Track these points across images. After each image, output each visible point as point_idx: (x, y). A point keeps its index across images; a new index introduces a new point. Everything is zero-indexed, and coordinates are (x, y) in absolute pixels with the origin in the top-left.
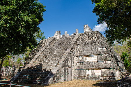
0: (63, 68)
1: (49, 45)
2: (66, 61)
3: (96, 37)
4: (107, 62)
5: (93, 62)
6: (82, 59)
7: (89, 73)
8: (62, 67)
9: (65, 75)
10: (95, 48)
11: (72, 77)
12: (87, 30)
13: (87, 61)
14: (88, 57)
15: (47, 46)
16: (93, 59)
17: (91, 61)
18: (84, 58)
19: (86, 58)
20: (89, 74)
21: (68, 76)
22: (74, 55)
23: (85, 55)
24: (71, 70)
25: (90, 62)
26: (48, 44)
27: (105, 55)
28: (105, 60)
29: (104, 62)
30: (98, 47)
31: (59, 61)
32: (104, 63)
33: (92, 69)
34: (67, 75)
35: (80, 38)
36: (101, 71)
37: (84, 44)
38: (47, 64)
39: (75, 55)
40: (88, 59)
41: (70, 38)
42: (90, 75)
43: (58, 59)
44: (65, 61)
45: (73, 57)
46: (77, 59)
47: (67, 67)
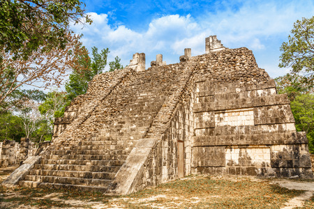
0: (166, 143)
1: (117, 85)
2: (173, 123)
3: (244, 64)
4: (283, 126)
5: (242, 127)
6: (209, 119)
7: (232, 155)
8: (164, 138)
9: (171, 162)
10: (245, 89)
11: (187, 166)
12: (214, 50)
13: (223, 124)
14: (226, 114)
15: (114, 88)
16: (242, 119)
17: (237, 124)
18: (216, 116)
19: (221, 115)
20: (233, 159)
21: (176, 165)
22: (189, 109)
23: (219, 109)
24: (184, 148)
25: (235, 127)
26: (115, 83)
27: (277, 107)
28: (278, 120)
29: (275, 127)
30: (254, 87)
31: (154, 124)
32: (277, 129)
33: (241, 146)
34: (174, 162)
35: (201, 67)
36: (268, 151)
37: (212, 79)
38: (119, 130)
39: (191, 109)
40: (226, 119)
41: (173, 66)
42: (237, 162)
43: (150, 117)
44: (171, 123)
45: (187, 112)
46: (197, 120)
47: (175, 140)
